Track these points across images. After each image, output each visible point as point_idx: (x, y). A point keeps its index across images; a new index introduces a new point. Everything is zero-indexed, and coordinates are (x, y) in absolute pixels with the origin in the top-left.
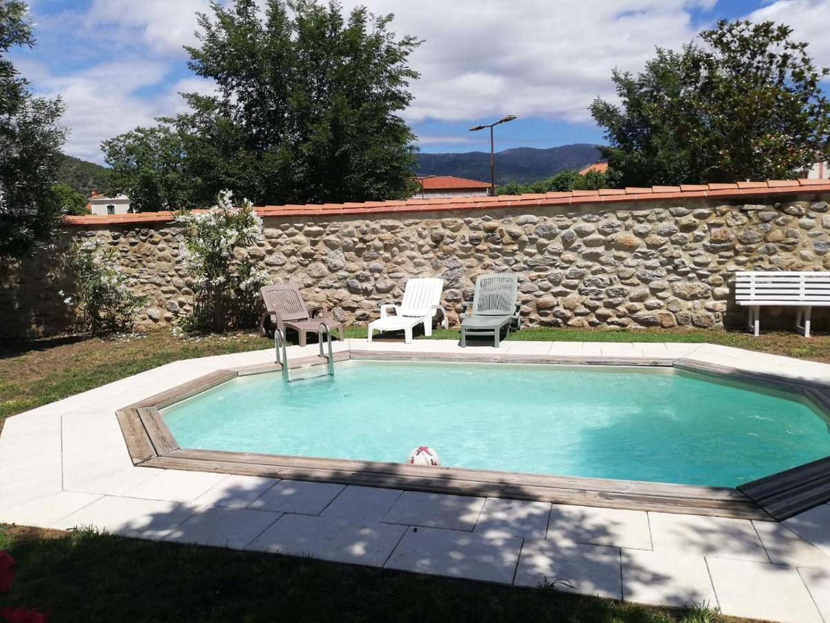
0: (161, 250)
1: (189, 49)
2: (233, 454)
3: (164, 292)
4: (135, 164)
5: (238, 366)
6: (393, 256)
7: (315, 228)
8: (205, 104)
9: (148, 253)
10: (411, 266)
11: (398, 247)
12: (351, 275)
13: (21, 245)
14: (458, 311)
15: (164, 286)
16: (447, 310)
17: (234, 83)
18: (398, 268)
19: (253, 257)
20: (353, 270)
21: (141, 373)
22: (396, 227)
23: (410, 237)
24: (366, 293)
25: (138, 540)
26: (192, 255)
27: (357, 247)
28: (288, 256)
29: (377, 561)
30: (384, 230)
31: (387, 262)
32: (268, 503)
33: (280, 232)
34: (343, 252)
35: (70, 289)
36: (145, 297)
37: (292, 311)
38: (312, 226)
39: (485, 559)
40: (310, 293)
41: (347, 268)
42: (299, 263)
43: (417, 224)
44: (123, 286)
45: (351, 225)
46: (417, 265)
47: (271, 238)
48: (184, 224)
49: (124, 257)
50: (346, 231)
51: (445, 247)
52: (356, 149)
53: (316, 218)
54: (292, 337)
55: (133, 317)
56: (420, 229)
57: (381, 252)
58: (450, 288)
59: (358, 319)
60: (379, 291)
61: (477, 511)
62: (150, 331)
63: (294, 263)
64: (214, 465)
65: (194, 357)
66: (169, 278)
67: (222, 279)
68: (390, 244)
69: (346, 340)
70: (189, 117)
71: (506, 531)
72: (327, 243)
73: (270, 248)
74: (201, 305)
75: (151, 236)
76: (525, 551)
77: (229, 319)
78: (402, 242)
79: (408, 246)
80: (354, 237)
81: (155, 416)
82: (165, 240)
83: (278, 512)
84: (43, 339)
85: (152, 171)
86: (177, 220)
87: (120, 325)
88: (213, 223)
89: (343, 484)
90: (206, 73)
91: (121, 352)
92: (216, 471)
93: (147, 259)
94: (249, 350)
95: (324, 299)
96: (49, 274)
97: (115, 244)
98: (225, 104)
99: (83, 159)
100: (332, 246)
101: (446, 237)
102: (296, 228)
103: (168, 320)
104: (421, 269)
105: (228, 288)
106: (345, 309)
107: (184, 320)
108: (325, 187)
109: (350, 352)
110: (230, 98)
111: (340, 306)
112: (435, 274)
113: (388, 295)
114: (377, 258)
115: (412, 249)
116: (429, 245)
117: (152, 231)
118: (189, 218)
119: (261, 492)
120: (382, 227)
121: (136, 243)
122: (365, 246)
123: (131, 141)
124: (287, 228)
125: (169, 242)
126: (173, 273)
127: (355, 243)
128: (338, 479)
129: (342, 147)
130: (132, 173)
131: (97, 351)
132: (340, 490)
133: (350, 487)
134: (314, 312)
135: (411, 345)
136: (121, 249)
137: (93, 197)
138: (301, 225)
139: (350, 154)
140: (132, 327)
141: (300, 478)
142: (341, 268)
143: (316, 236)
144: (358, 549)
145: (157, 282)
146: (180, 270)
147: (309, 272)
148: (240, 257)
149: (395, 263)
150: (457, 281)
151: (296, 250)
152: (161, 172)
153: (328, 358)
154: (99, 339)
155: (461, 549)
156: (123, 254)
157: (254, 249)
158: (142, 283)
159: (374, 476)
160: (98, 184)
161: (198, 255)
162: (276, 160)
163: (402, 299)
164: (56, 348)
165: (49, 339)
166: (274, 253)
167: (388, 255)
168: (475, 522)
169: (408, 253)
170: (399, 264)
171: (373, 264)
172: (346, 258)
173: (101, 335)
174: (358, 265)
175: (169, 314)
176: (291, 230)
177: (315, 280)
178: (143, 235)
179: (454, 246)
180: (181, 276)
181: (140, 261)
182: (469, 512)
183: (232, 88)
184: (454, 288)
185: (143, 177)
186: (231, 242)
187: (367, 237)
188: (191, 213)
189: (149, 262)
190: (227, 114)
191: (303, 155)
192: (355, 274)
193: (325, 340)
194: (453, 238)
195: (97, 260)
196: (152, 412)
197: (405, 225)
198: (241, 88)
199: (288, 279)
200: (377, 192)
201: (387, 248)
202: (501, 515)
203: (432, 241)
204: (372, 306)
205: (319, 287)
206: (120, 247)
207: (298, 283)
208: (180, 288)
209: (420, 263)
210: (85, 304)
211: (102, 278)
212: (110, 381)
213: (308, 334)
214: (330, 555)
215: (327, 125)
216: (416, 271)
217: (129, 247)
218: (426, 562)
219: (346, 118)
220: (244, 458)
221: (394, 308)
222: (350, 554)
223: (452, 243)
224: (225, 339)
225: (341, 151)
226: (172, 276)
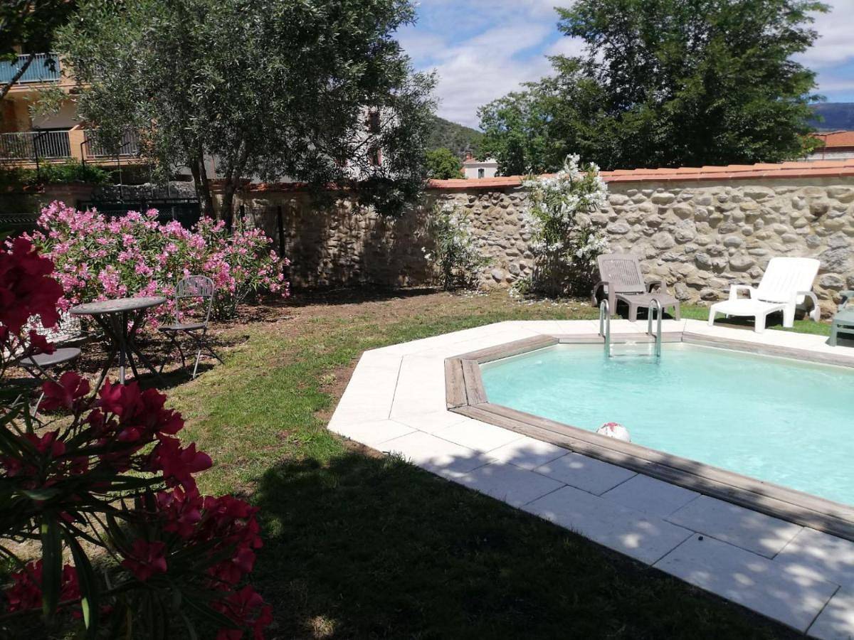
0: (509, 214)
1: (559, 10)
2: (533, 417)
3: (508, 254)
4: (505, 128)
5: (561, 333)
6: (756, 228)
7: (666, 195)
8: (569, 66)
9: (498, 216)
10: (779, 243)
11: (764, 219)
12: (701, 248)
13: (395, 205)
14: (837, 302)
15: (509, 248)
16: (819, 297)
17: (602, 40)
18: (761, 243)
19: (595, 223)
20: (704, 242)
21: (474, 329)
22: (764, 195)
23: (780, 208)
24: (717, 269)
25: (434, 475)
26: (534, 220)
27: (711, 217)
28: (632, 224)
29: (648, 558)
30: (749, 198)
31: (747, 235)
32: (554, 471)
33: (626, 198)
34: (695, 222)
35: (431, 246)
36: (490, 258)
37: (629, 283)
38: (661, 192)
39: (779, 594)
40: (652, 265)
41: (697, 240)
42: (643, 231)
43: (792, 191)
44: (471, 247)
45: (708, 192)
46: (786, 241)
47: (617, 204)
48: (531, 189)
49: (477, 219)
50: (700, 198)
51: (829, 222)
52: (733, 103)
53: (667, 184)
54: (622, 310)
55: (478, 276)
56: (796, 198)
57: (742, 224)
58: (829, 272)
59: (704, 298)
60: (733, 268)
61: (786, 540)
62: (493, 290)
63: (638, 232)
64: (514, 423)
65: (523, 319)
66: (513, 241)
67: (559, 245)
68: (754, 216)
69: (683, 320)
70: (552, 80)
71: (819, 572)
72: (676, 211)
73: (614, 214)
74: (540, 270)
75: (502, 200)
76: (836, 601)
77: (565, 286)
78: (769, 213)
79: (777, 218)
80: (709, 205)
81: (475, 369)
82: (514, 204)
83: (561, 482)
84: (406, 288)
85: (519, 135)
86: (525, 184)
87: (468, 283)
88: (557, 189)
89: (635, 471)
90: (575, 32)
91: (463, 306)
92: (514, 429)
93: (496, 222)
94: (576, 319)
95: (667, 273)
96: (415, 233)
97: (471, 207)
98: (590, 64)
99: (463, 125)
100: (683, 215)
101: (831, 209)
102: (645, 194)
103: (509, 281)
104: (790, 246)
105: (566, 255)
106: (690, 285)
107: (521, 282)
108: (689, 148)
109: (682, 333)
110: (596, 57)
111: (684, 282)
112: (811, 253)
113: (744, 274)
114: (736, 230)
115: (782, 222)
116: (806, 218)
117: (503, 194)
118: (535, 183)
119: (550, 459)
120: (746, 195)
121: (488, 206)
122: (722, 216)
123: (503, 105)
124: (634, 194)
125: (517, 206)
126: (518, 236)
127: (710, 212)
128: (631, 465)
129: (715, 102)
130: (501, 137)
131: (444, 303)
132: (630, 477)
133: (640, 475)
134: (653, 286)
135: (762, 335)
136: (475, 212)
137: (467, 161)
138: (650, 191)
139: (725, 110)
140: (477, 285)
141: (591, 455)
142: (690, 240)
143: (665, 203)
144: (631, 541)
145: (503, 244)
146: (524, 234)
147: (652, 242)
148: (582, 223)
149: (758, 237)
150: (839, 263)
151: (641, 218)
152: (528, 135)
153: (655, 337)
154: (448, 293)
155: (751, 575)
156: (477, 216)
157: (597, 215)
158: (490, 245)
159: (670, 471)
160: (473, 148)
161: (539, 220)
162: (638, 120)
163: (760, 280)
164: (414, 297)
165: (411, 289)
166: (618, 221)
167: (749, 227)
168: (778, 550)
169: (776, 226)
170: (763, 238)
171: (730, 237)
172: (697, 228)
173: (450, 290)
174: (711, 238)
175: (509, 276)
176: (639, 196)
177: (658, 251)
178: (495, 199)
179: (842, 220)
180: (525, 240)
181: (490, 224)
182: (776, 537)
183: (599, 45)
184: (834, 272)
185: (511, 141)
186: (571, 207)
187: (725, 206)
188: (539, 178)
189: (497, 225)
190: (591, 74)
191: (668, 113)
192: (706, 247)
193: (655, 317)
194: (842, 210)
195: (453, 221)
196: (474, 365)
197: (776, 193)
198: (608, 45)
199: (629, 248)
200: (753, 153)
201: (748, 219)
202: (818, 552)
203: (812, 213)
204: (723, 285)
205: (663, 260)
206: (474, 209)
207: (640, 253)
208: (522, 252)
209: (790, 238)
210: (441, 261)
211: (455, 238)
212: (448, 332)
213: (640, 309)
214: (601, 538)
215: (700, 78)
216: (784, 248)
217: (482, 210)
218: (704, 575)
219: (724, 68)
220: (542, 423)
221: (748, 291)
222: (621, 543)
223: (839, 216)
224: (557, 304)
225: (714, 107)
226: (516, 239)
